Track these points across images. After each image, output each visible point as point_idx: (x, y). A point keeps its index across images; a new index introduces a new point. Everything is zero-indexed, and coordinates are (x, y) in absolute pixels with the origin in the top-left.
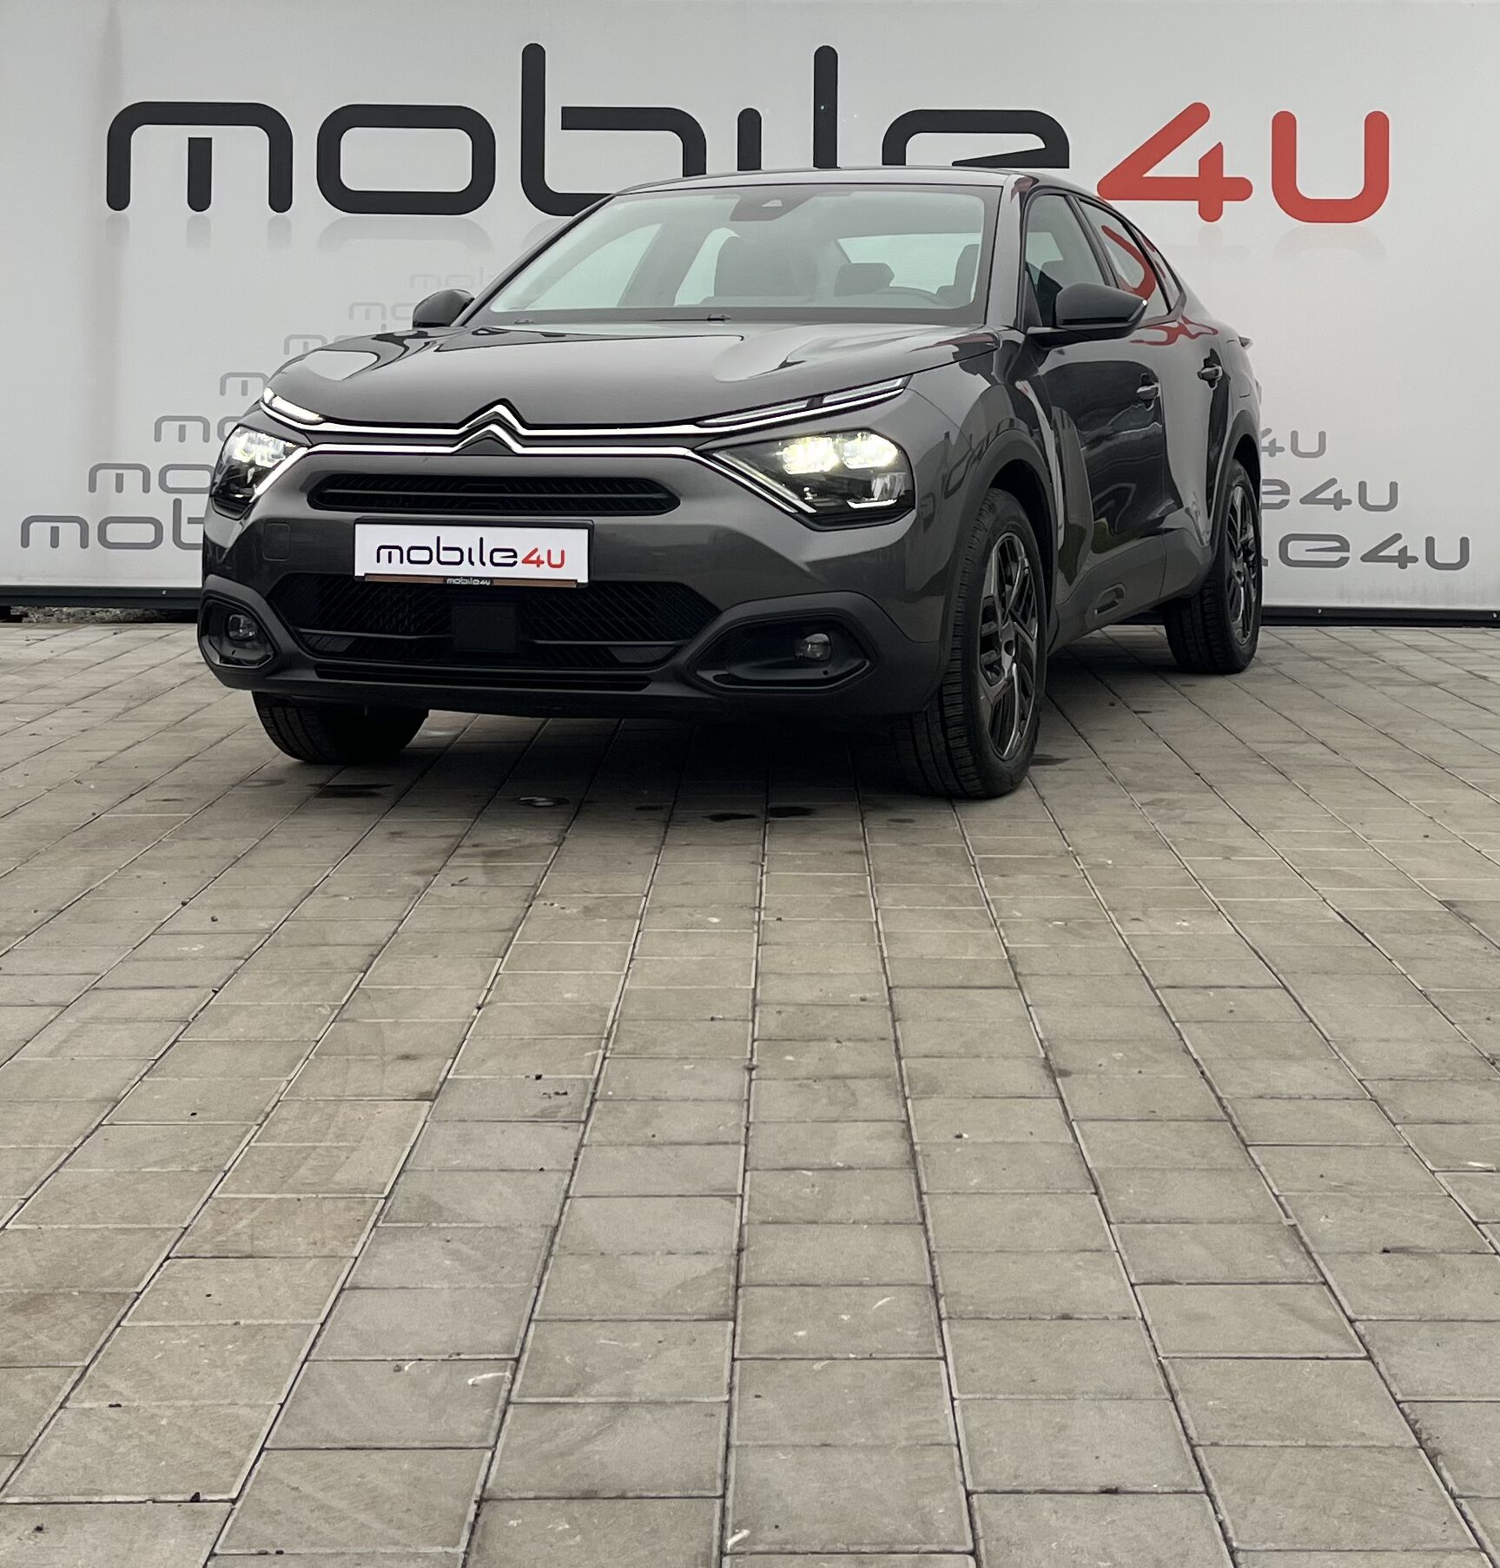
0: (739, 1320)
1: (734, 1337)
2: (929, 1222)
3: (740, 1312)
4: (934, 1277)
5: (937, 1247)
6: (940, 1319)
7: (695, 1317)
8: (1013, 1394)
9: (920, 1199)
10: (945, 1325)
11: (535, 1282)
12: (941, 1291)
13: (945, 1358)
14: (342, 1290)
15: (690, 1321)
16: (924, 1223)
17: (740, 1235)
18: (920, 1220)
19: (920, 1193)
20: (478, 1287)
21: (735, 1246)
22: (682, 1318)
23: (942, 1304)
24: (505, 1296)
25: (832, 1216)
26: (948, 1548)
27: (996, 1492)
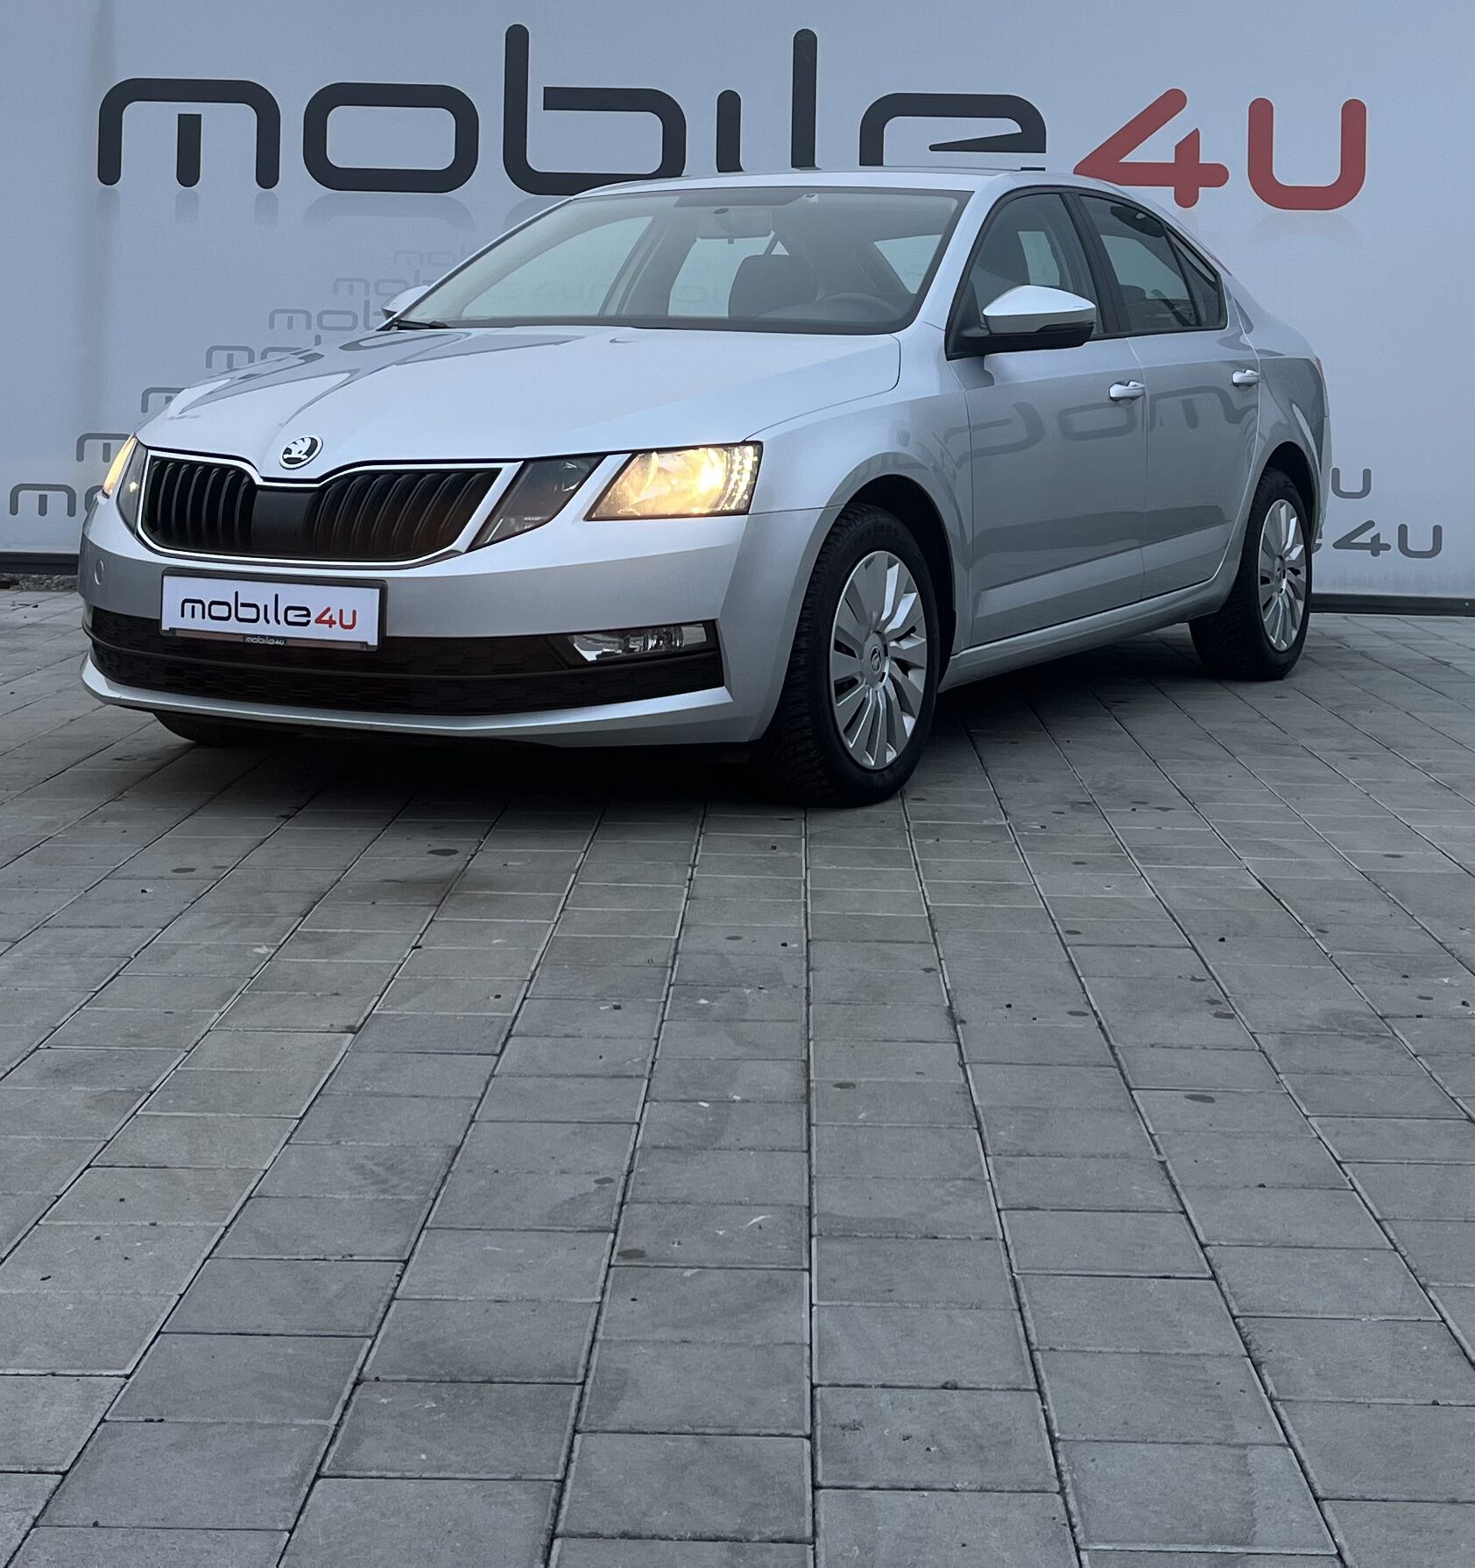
0: (619, 1232)
1: (613, 1246)
2: (814, 1149)
3: (621, 1225)
4: (810, 1199)
5: (818, 1172)
6: (811, 1236)
7: (579, 1229)
8: (869, 1301)
9: (809, 1130)
10: (814, 1241)
11: (432, 1195)
12: (815, 1212)
13: (809, 1270)
14: (249, 1198)
15: (573, 1232)
16: (809, 1151)
17: (632, 1158)
18: (805, 1148)
19: (809, 1125)
20: (376, 1199)
21: (625, 1168)
22: (566, 1229)
23: (814, 1221)
24: (403, 1205)
25: (723, 1143)
26: (788, 1432)
27: (838, 1386)
